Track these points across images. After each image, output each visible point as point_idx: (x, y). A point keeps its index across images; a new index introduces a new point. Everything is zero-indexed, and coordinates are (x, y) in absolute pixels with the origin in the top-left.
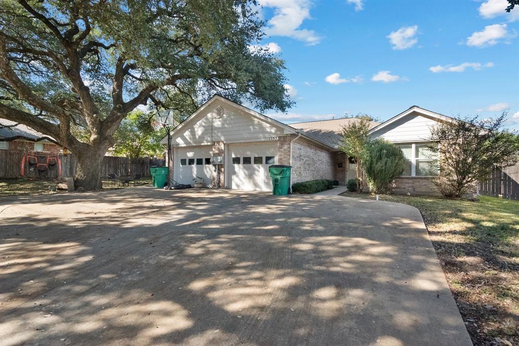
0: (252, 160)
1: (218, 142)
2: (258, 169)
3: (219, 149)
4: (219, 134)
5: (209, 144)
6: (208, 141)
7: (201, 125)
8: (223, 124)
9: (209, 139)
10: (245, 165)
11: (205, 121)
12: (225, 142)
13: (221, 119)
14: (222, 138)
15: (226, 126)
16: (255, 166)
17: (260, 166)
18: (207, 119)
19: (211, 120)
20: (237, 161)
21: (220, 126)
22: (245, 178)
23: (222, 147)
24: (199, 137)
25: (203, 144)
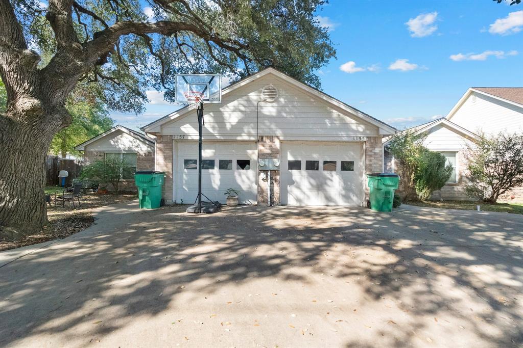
0: (321, 165)
1: (271, 138)
2: (331, 178)
3: (271, 148)
4: (273, 126)
5: (252, 138)
6: (250, 135)
7: (236, 110)
8: (279, 112)
9: (253, 132)
10: (311, 171)
11: (245, 103)
12: (281, 138)
13: (274, 104)
14: (279, 132)
15: (284, 115)
16: (327, 173)
17: (334, 173)
18: (249, 101)
19: (255, 103)
20: (295, 165)
21: (274, 114)
22: (310, 189)
23: (277, 144)
24: (233, 127)
25: (239, 138)
